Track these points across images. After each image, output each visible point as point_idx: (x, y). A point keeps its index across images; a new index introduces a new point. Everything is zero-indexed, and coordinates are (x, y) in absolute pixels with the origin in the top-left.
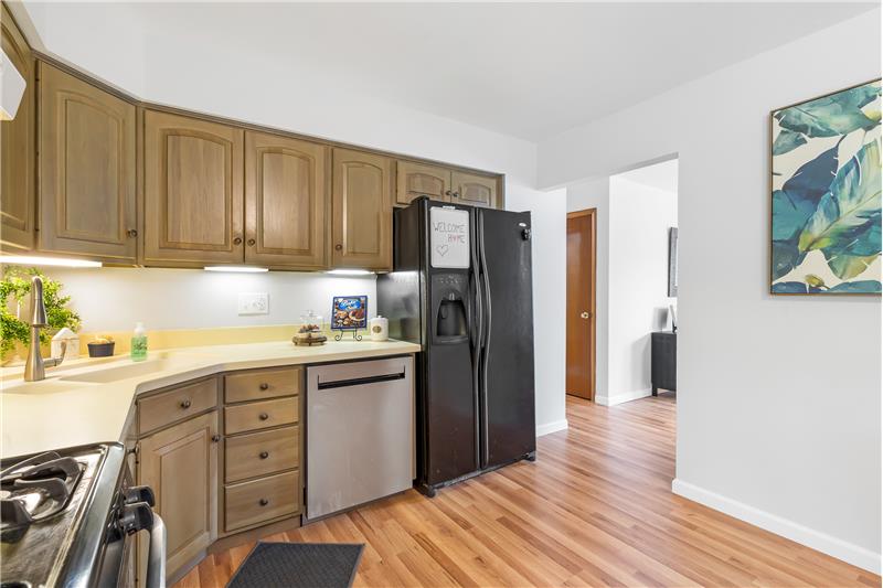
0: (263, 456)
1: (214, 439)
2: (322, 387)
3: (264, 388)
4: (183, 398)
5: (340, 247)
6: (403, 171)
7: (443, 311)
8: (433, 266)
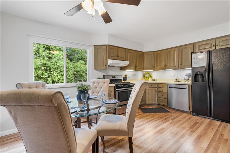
0: (162, 95)
1: (156, 91)
2: (170, 87)
3: (162, 86)
4: (152, 85)
5: (181, 65)
6: (197, 45)
7: (200, 76)
8: (193, 66)
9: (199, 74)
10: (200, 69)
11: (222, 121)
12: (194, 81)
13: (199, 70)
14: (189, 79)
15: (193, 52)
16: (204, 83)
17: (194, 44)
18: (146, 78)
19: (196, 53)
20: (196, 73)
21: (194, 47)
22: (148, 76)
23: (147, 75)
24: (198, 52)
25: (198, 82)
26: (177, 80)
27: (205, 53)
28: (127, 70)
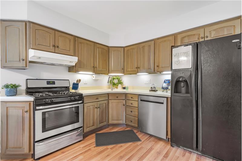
0: (131, 112)
1: (124, 105)
2: (141, 100)
3: (132, 98)
4: (118, 95)
5: (158, 66)
6: (179, 38)
7: (182, 84)
8: (173, 68)
9: (181, 81)
10: (183, 73)
11: (214, 159)
12: (174, 93)
13: (182, 75)
14: (168, 88)
15: (174, 45)
16: (189, 95)
17: (175, 36)
18: (114, 84)
19: (178, 47)
20: (177, 79)
21: (175, 40)
22: (118, 82)
23: (116, 81)
24: (181, 45)
25: (180, 93)
26: (153, 89)
27: (191, 46)
28: (80, 72)
